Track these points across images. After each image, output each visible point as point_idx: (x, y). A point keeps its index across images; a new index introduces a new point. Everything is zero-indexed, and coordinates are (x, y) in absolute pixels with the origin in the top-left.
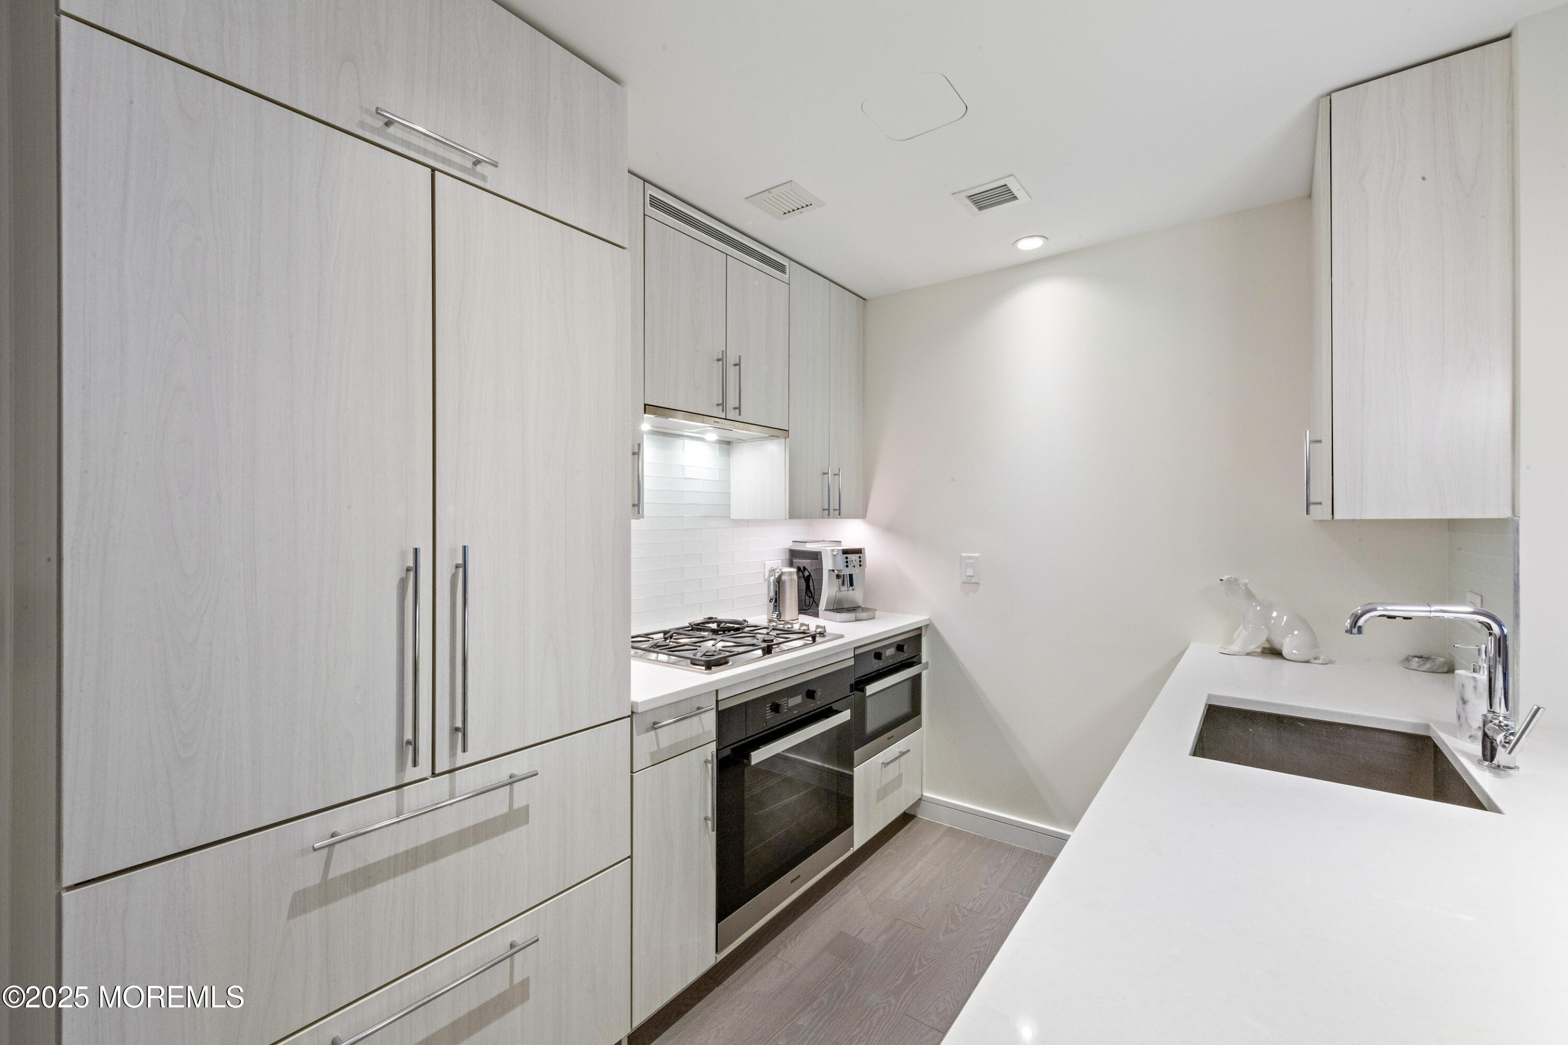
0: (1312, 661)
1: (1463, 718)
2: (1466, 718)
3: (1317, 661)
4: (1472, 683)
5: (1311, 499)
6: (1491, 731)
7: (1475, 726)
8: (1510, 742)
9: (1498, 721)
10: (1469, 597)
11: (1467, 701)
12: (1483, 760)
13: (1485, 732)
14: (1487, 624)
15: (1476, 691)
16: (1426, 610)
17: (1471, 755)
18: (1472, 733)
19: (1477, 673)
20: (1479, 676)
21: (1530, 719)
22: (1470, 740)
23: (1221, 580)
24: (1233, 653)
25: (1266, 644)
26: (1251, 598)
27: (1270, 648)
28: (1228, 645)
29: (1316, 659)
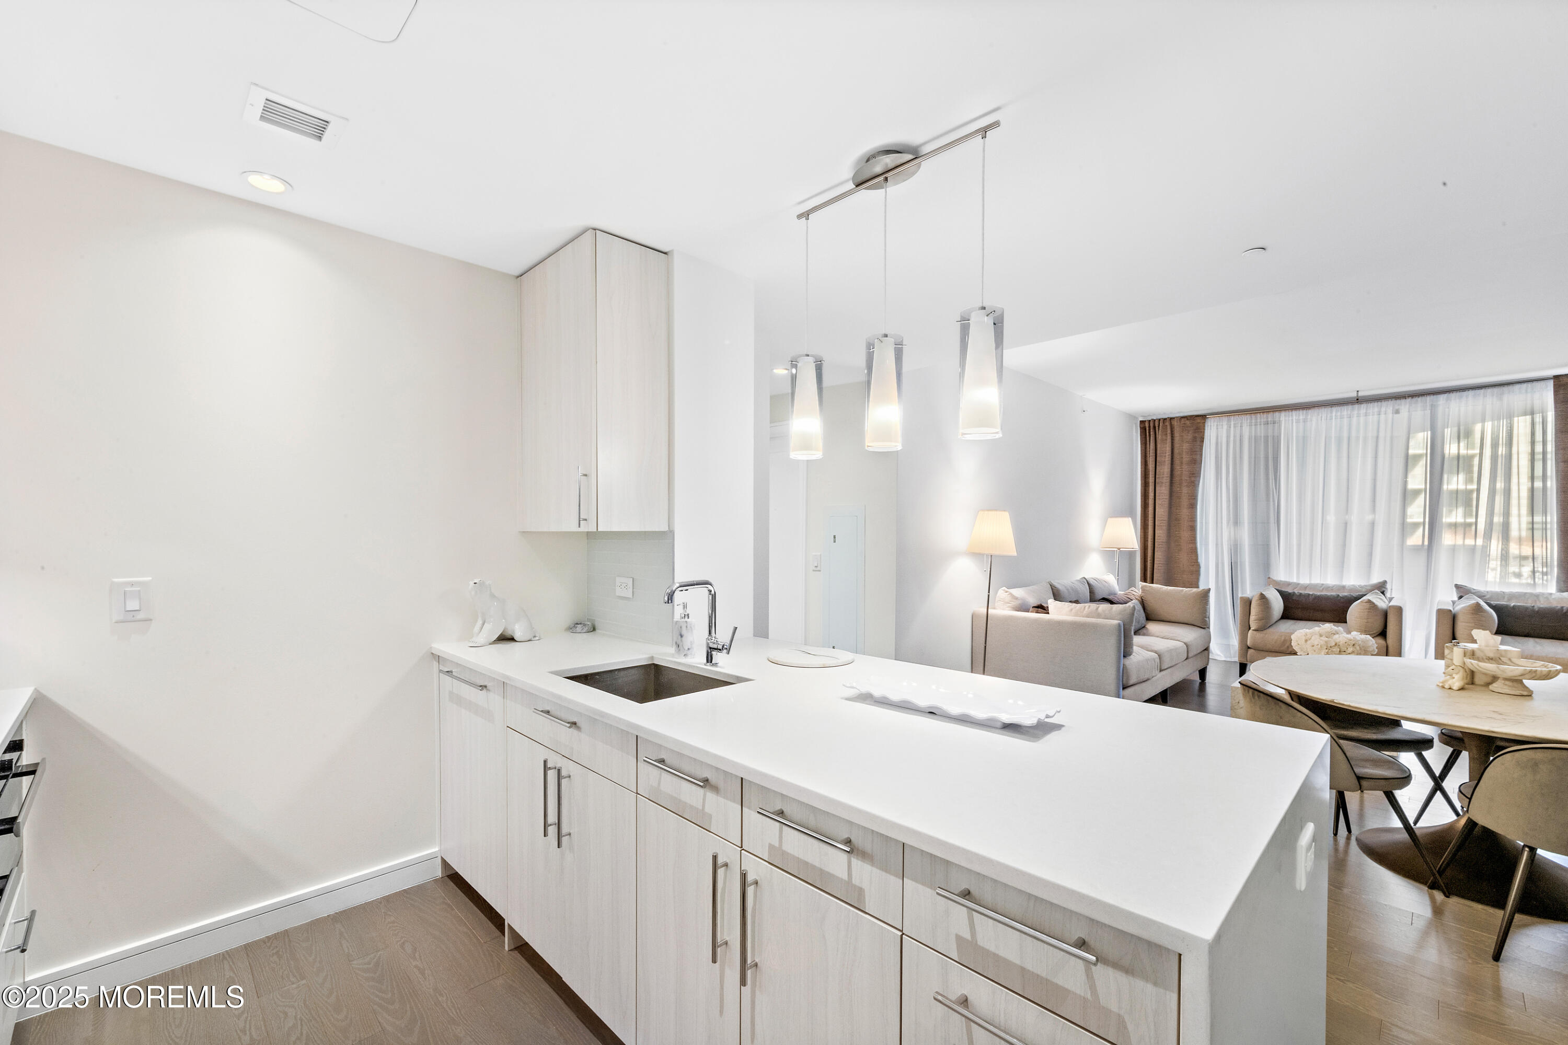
0: (533, 639)
2: (682, 645)
3: (537, 638)
4: (685, 625)
5: (581, 517)
6: (712, 645)
7: (687, 649)
8: (726, 649)
9: (713, 641)
10: (619, 580)
11: (683, 635)
12: (707, 663)
13: (710, 647)
14: (710, 589)
15: (687, 629)
16: (692, 584)
17: (699, 664)
18: (685, 653)
19: (685, 618)
20: (687, 620)
21: (733, 634)
22: (684, 657)
23: (475, 583)
24: (479, 645)
25: (501, 634)
26: (493, 596)
27: (504, 637)
28: (475, 639)
29: (535, 637)
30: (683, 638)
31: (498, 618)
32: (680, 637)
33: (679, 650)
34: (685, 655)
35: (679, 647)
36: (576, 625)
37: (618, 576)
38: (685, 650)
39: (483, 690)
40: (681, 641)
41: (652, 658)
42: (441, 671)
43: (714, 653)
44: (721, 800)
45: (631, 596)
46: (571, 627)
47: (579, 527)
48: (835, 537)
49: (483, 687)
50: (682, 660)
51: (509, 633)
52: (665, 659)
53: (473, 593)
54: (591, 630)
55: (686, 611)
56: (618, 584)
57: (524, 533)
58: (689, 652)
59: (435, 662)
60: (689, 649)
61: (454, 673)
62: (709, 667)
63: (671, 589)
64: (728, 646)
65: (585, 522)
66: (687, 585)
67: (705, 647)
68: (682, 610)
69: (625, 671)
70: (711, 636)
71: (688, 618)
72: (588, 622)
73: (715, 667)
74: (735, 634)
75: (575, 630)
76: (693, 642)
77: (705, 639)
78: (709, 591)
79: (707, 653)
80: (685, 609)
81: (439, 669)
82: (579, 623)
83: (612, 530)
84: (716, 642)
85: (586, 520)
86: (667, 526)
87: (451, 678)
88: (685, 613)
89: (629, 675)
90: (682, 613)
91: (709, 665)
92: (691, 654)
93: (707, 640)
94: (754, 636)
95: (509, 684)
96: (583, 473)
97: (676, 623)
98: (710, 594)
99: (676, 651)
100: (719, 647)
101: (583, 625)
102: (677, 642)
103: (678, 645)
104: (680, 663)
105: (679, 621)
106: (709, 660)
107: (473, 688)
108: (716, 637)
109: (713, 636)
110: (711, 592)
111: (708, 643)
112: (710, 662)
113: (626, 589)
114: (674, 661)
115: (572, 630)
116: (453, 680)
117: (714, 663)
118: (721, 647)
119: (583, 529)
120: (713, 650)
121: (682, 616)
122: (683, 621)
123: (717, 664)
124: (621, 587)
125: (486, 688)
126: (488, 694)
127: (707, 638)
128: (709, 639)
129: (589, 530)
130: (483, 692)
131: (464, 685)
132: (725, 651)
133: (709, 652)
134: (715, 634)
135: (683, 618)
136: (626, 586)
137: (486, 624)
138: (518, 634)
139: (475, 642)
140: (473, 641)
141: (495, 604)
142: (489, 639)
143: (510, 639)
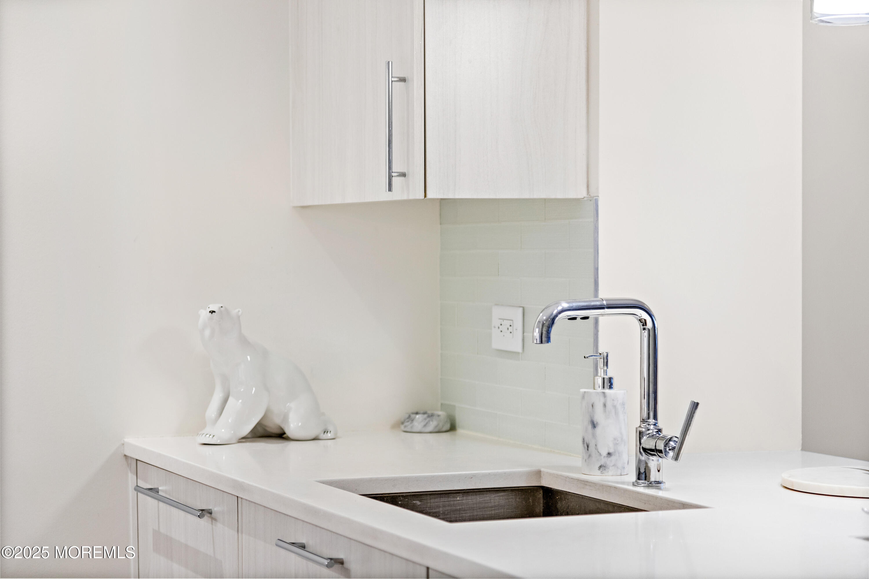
0: (322, 436)
1: (592, 448)
2: (596, 445)
3: (329, 435)
4: (602, 400)
5: (394, 169)
6: (648, 443)
7: (604, 453)
8: (673, 448)
9: (650, 431)
10: (497, 313)
11: (597, 423)
12: (639, 481)
13: (643, 448)
14: (642, 318)
15: (605, 410)
16: (600, 306)
17: (623, 483)
18: (602, 462)
19: (604, 388)
20: (607, 391)
21: (689, 417)
22: (600, 472)
23: (212, 312)
24: (218, 442)
25: (259, 424)
26: (244, 341)
27: (265, 430)
28: (208, 430)
29: (326, 433)
30: (598, 430)
31: (254, 389)
32: (590, 426)
33: (590, 456)
34: (600, 467)
35: (589, 449)
36: (413, 416)
37: (496, 305)
38: (600, 455)
39: (205, 517)
40: (594, 436)
41: (539, 473)
42: (138, 489)
43: (653, 462)
45: (519, 349)
46: (403, 419)
47: (390, 189)
49: (204, 513)
50: (596, 477)
51: (272, 426)
52: (561, 476)
53: (207, 332)
54: (444, 429)
55: (606, 372)
56: (496, 322)
58: (610, 462)
60: (609, 454)
61: (160, 493)
62: (641, 489)
63: (549, 314)
64: (677, 442)
65: (402, 178)
66: (586, 308)
67: (636, 446)
68: (601, 372)
69: (478, 496)
70: (648, 423)
71: (610, 388)
72: (441, 410)
73: (653, 489)
74: (693, 416)
75: (412, 427)
76: (615, 439)
77: (636, 428)
78: (641, 322)
79: (639, 461)
80: (605, 368)
81: (137, 486)
82: (422, 412)
83: (457, 196)
84: (657, 435)
85: (403, 175)
86: (585, 186)
87: (156, 501)
88: (605, 377)
89: (486, 505)
90: (600, 378)
91: (643, 485)
92: (614, 465)
93: (640, 433)
94: (803, 449)
95: (244, 499)
96: (398, 76)
97: (583, 397)
98: (644, 329)
99: (583, 458)
100: (661, 446)
101: (429, 416)
102: (586, 440)
103: (588, 447)
104: (587, 482)
105: (588, 392)
106: (643, 476)
107: (189, 516)
108: (657, 423)
109: (652, 421)
110: (646, 325)
111: (643, 437)
112: (645, 480)
113: (511, 332)
114: (577, 479)
115: (405, 427)
116: (161, 504)
117: (652, 482)
118: (665, 446)
119: (397, 194)
120: (648, 453)
121: (600, 385)
122: (596, 392)
123: (659, 483)
124: (500, 329)
125: (211, 513)
126: (212, 524)
127: (640, 427)
128: (644, 430)
129: (411, 197)
130: (205, 522)
131: (175, 511)
132: (671, 454)
133: (644, 457)
134: (655, 417)
135: (600, 387)
136: (510, 326)
137: (231, 400)
138: (292, 425)
139: (208, 436)
140: (204, 435)
141: (248, 357)
142: (232, 432)
143: (277, 434)
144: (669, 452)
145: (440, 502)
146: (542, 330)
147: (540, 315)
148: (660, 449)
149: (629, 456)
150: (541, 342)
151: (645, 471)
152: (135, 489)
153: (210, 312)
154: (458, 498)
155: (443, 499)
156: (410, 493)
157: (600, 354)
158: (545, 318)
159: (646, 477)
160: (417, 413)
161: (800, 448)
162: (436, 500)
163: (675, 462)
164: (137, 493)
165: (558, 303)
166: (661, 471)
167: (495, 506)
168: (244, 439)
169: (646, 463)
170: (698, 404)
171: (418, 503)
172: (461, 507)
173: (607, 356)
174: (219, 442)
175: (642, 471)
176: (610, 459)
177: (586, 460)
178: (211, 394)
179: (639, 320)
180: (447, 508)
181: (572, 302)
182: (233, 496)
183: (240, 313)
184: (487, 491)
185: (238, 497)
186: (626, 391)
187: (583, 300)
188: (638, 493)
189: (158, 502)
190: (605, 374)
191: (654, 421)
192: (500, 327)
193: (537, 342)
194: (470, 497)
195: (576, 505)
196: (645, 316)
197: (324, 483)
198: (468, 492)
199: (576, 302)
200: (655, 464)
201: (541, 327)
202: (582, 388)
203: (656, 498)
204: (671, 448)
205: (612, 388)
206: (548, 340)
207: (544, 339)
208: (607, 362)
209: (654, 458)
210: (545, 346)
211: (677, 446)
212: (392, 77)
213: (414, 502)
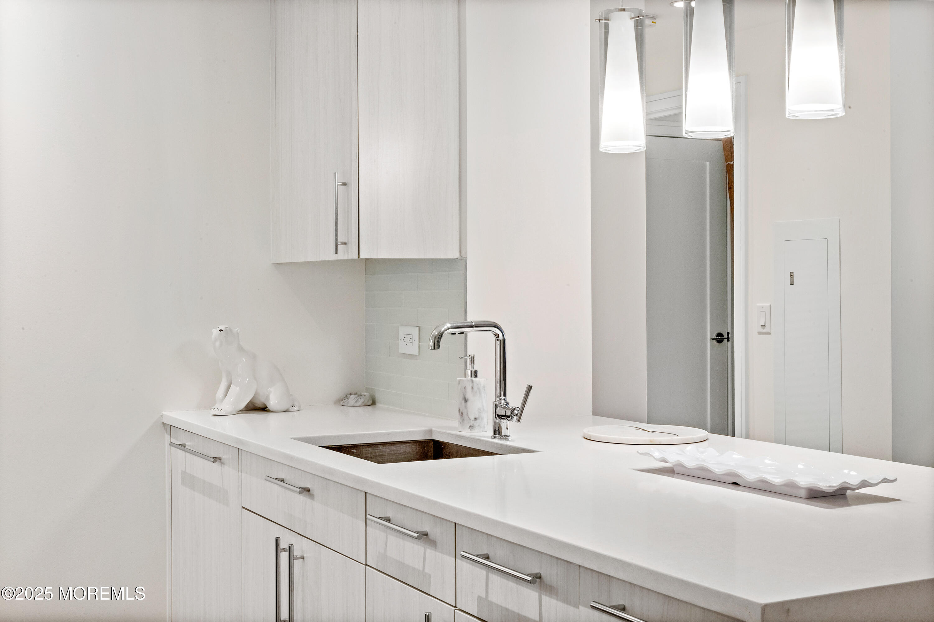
0: (291, 409)
1: (464, 414)
2: (467, 413)
3: (295, 409)
4: (471, 385)
5: (339, 240)
6: (501, 412)
7: (472, 418)
8: (517, 415)
9: (502, 404)
10: (403, 330)
11: (468, 399)
12: (495, 435)
13: (497, 414)
14: (496, 333)
15: (473, 391)
16: (470, 325)
17: (484, 437)
18: (471, 424)
19: (472, 377)
20: (474, 379)
21: (526, 395)
22: (470, 430)
23: (221, 330)
25: (250, 402)
26: (241, 349)
27: (254, 405)
28: (217, 406)
29: (293, 407)
30: (469, 404)
31: (247, 379)
32: (463, 401)
33: (463, 420)
34: (470, 427)
35: (463, 416)
36: (348, 396)
37: (401, 325)
38: (470, 419)
39: (217, 462)
40: (466, 407)
41: (431, 431)
42: (172, 444)
43: (504, 423)
44: (439, 554)
45: (417, 354)
46: (342, 398)
47: (336, 253)
48: (792, 275)
49: (216, 459)
50: (467, 433)
51: (259, 403)
52: (445, 433)
53: (218, 344)
54: (368, 404)
55: (473, 367)
56: (401, 336)
57: (279, 265)
58: (476, 423)
59: (166, 435)
60: (475, 419)
61: (186, 447)
62: (496, 441)
63: (439, 331)
64: (519, 411)
65: (344, 246)
66: (462, 327)
67: (493, 413)
68: (469, 367)
69: (393, 446)
70: (500, 399)
71: (476, 377)
72: (366, 392)
73: (504, 440)
74: (529, 394)
75: (347, 403)
76: (479, 409)
77: (493, 402)
78: (496, 336)
79: (495, 423)
80: (473, 365)
81: (171, 442)
82: (354, 393)
83: (379, 257)
84: (506, 406)
85: (345, 244)
86: (459, 251)
87: (184, 452)
88: (473, 370)
89: (398, 452)
90: (470, 371)
91: (497, 438)
92: (479, 426)
93: (496, 405)
94: (593, 415)
95: (243, 450)
96: (341, 182)
97: (459, 383)
98: (498, 340)
99: (459, 422)
100: (509, 413)
101: (358, 396)
102: (461, 410)
103: (462, 414)
104: (462, 436)
105: (462, 380)
106: (498, 432)
107: (206, 462)
108: (506, 399)
109: (503, 397)
110: (499, 338)
111: (497, 408)
112: (499, 434)
113: (411, 343)
114: (455, 435)
115: (343, 402)
116: (187, 454)
117: (503, 436)
118: (511, 413)
119: (341, 256)
120: (501, 418)
121: (470, 375)
122: (467, 380)
123: (507, 436)
124: (404, 341)
125: (220, 460)
126: (221, 467)
127: (495, 401)
128: (498, 403)
129: (350, 258)
130: (217, 465)
131: (196, 459)
132: (515, 418)
133: (498, 420)
134: (505, 395)
135: (470, 377)
136: (411, 338)
137: (232, 387)
138: (272, 402)
139: (217, 410)
140: (215, 409)
141: (244, 359)
142: (233, 407)
143: (262, 408)
144: (514, 417)
145: (369, 450)
146: (435, 341)
147: (433, 331)
148: (508, 415)
149: (487, 420)
150: (434, 349)
151: (499, 429)
152: (170, 445)
153: (219, 330)
154: (380, 448)
155: (370, 449)
156: (369, 443)
157: (470, 356)
158: (436, 333)
159: (499, 433)
160: (351, 394)
161: (592, 414)
162: (366, 449)
163: (518, 423)
164: (171, 447)
165: (444, 324)
166: (508, 429)
167: (403, 453)
168: (241, 412)
169: (499, 424)
170: (532, 387)
171: (355, 451)
172: (382, 453)
173: (474, 357)
174: (225, 414)
175: (497, 429)
176: (476, 422)
177: (461, 423)
178: (219, 383)
179: (495, 334)
180: (373, 454)
181: (453, 323)
182: (236, 449)
183: (239, 331)
184: (400, 443)
185: (239, 449)
186: (485, 379)
187: (460, 322)
188: (495, 443)
189: (185, 453)
190: (473, 368)
191: (504, 397)
192: (404, 339)
193: (431, 348)
194: (387, 447)
195: (455, 451)
196: (498, 332)
197: (295, 439)
198: (386, 444)
199: (456, 323)
200: (505, 425)
201: (434, 339)
202: (458, 377)
203: (507, 446)
204: (515, 414)
205: (477, 377)
206: (439, 347)
207: (436, 347)
208: (474, 361)
209: (504, 421)
210: (436, 351)
211: (519, 413)
212: (338, 182)
213: (352, 451)
